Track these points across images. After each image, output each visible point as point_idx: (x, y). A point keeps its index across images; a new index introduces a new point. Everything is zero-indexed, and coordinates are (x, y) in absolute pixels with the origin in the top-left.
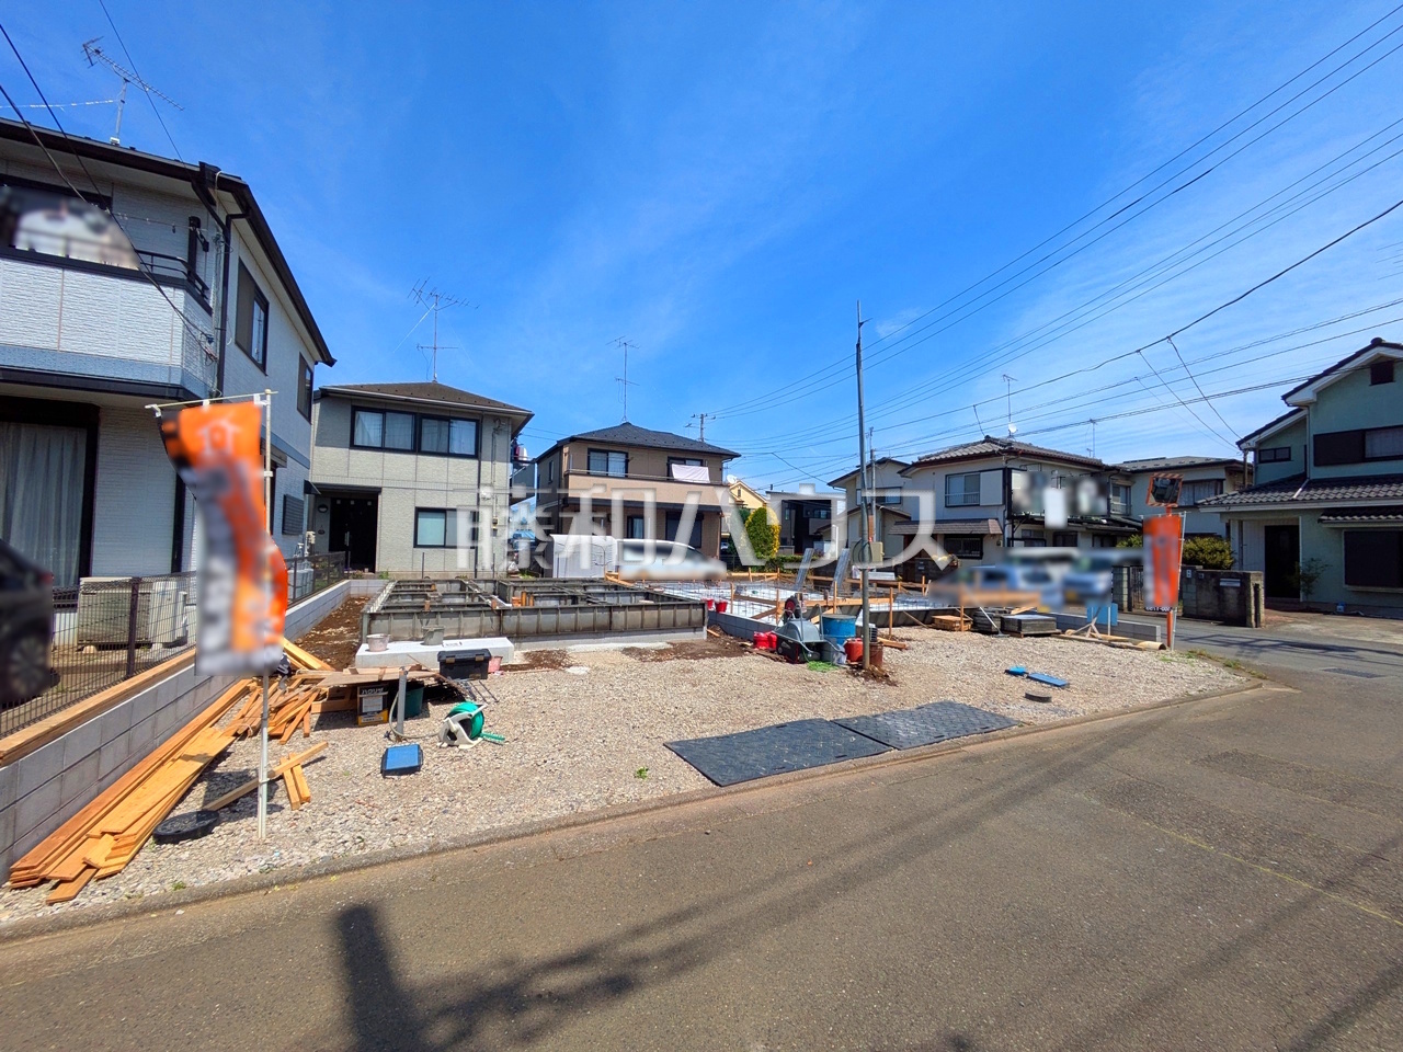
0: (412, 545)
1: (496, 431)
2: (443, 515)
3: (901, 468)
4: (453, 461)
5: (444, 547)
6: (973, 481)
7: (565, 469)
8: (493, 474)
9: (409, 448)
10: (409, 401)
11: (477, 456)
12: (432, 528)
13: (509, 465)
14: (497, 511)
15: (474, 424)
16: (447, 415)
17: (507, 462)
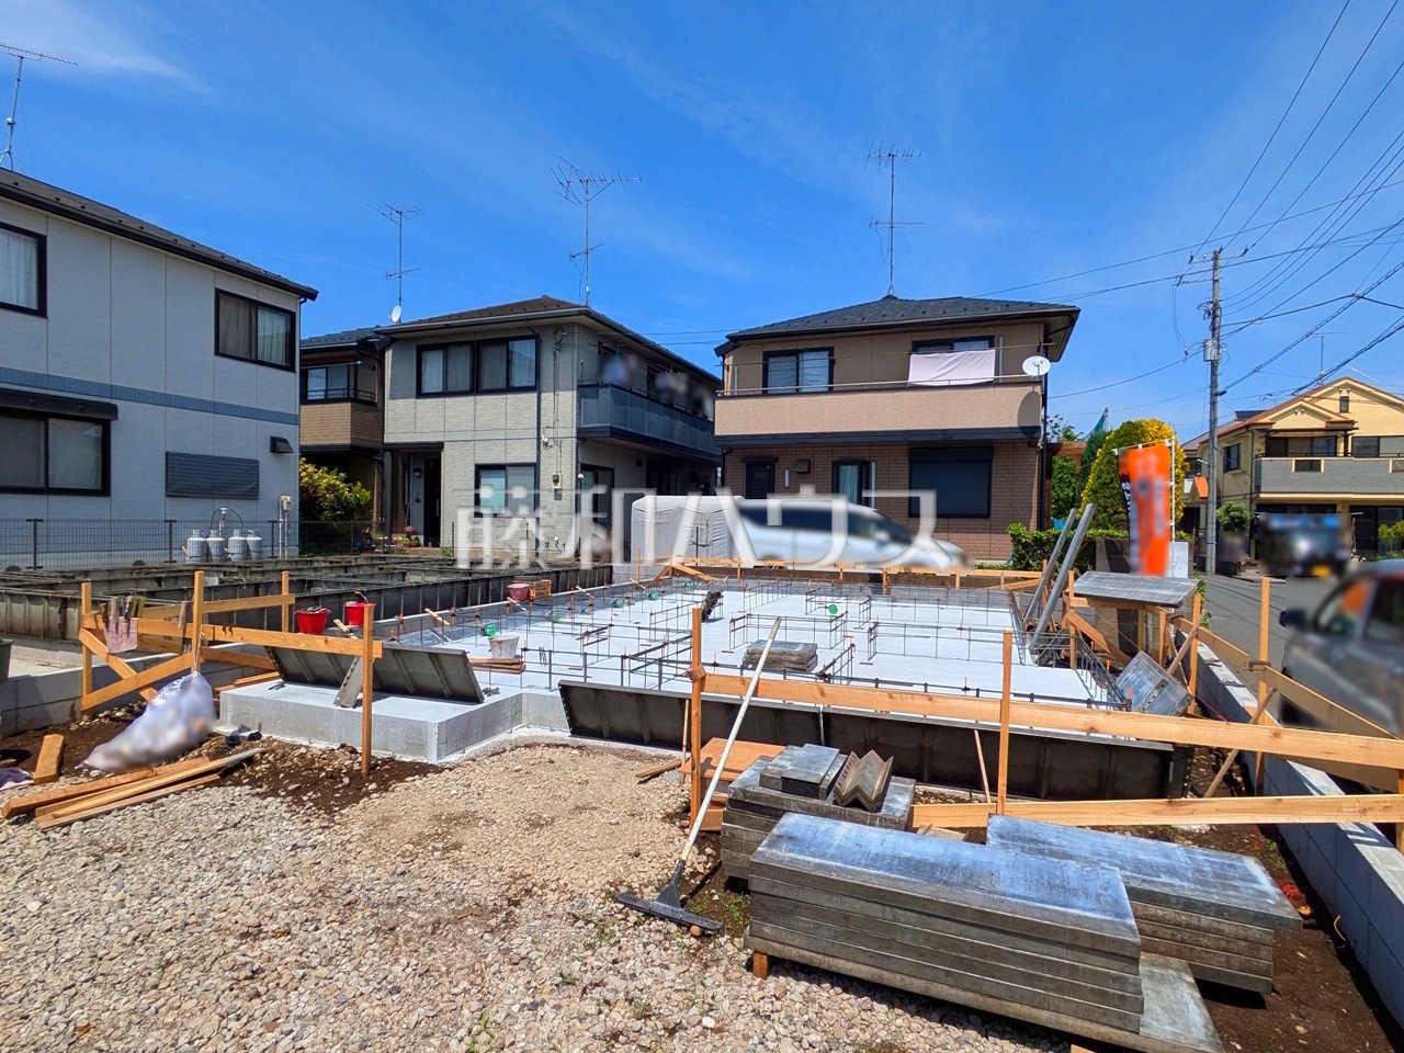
1: (559, 346)
2: (502, 472)
4: (511, 397)
11: (535, 388)
13: (575, 392)
14: (561, 463)
15: (532, 343)
16: (505, 336)
17: (573, 390)
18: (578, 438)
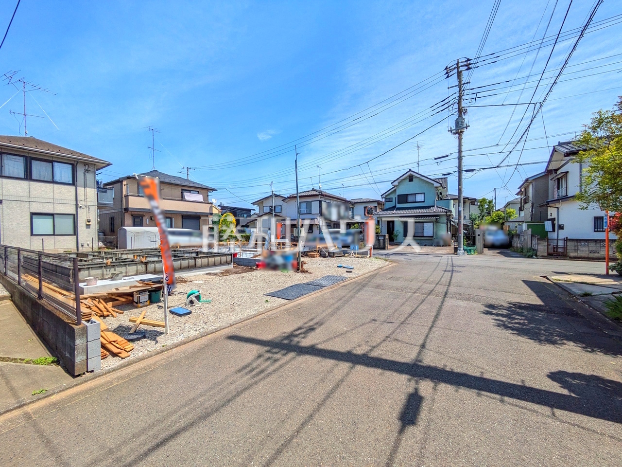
0: (30, 234)
1: (86, 171)
2: (51, 217)
3: (283, 199)
4: (56, 186)
5: (54, 235)
6: (309, 205)
7: (124, 193)
8: (85, 195)
9: (23, 177)
10: (23, 149)
11: (74, 183)
12: (43, 225)
13: (96, 190)
14: (90, 215)
15: (70, 166)
16: (51, 159)
17: (95, 188)
18: (98, 206)
